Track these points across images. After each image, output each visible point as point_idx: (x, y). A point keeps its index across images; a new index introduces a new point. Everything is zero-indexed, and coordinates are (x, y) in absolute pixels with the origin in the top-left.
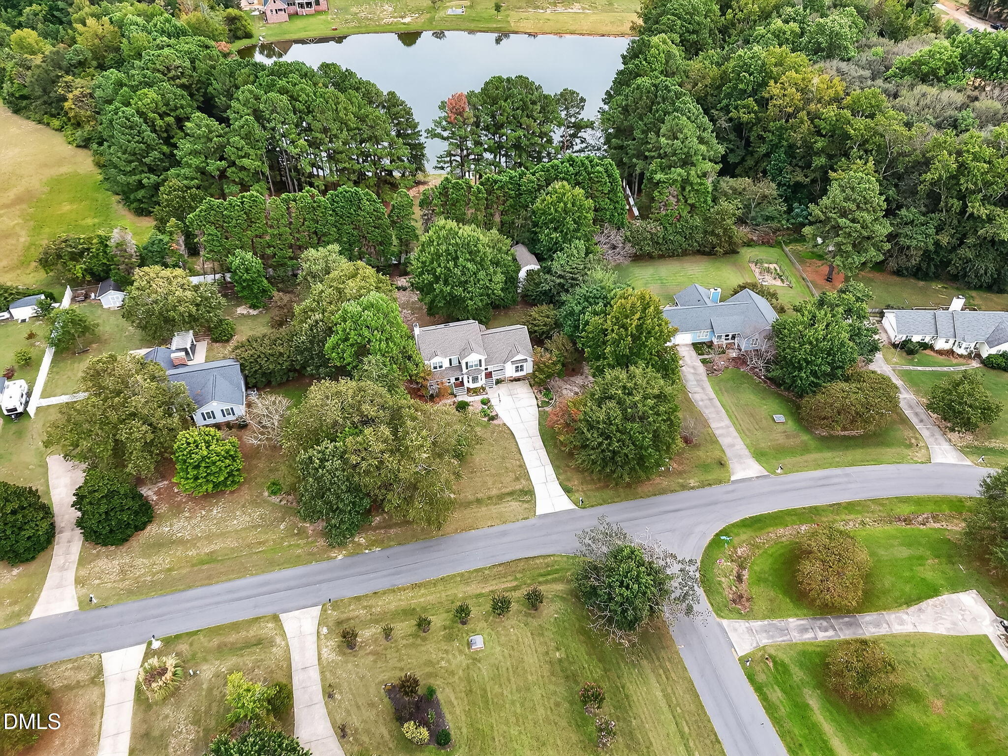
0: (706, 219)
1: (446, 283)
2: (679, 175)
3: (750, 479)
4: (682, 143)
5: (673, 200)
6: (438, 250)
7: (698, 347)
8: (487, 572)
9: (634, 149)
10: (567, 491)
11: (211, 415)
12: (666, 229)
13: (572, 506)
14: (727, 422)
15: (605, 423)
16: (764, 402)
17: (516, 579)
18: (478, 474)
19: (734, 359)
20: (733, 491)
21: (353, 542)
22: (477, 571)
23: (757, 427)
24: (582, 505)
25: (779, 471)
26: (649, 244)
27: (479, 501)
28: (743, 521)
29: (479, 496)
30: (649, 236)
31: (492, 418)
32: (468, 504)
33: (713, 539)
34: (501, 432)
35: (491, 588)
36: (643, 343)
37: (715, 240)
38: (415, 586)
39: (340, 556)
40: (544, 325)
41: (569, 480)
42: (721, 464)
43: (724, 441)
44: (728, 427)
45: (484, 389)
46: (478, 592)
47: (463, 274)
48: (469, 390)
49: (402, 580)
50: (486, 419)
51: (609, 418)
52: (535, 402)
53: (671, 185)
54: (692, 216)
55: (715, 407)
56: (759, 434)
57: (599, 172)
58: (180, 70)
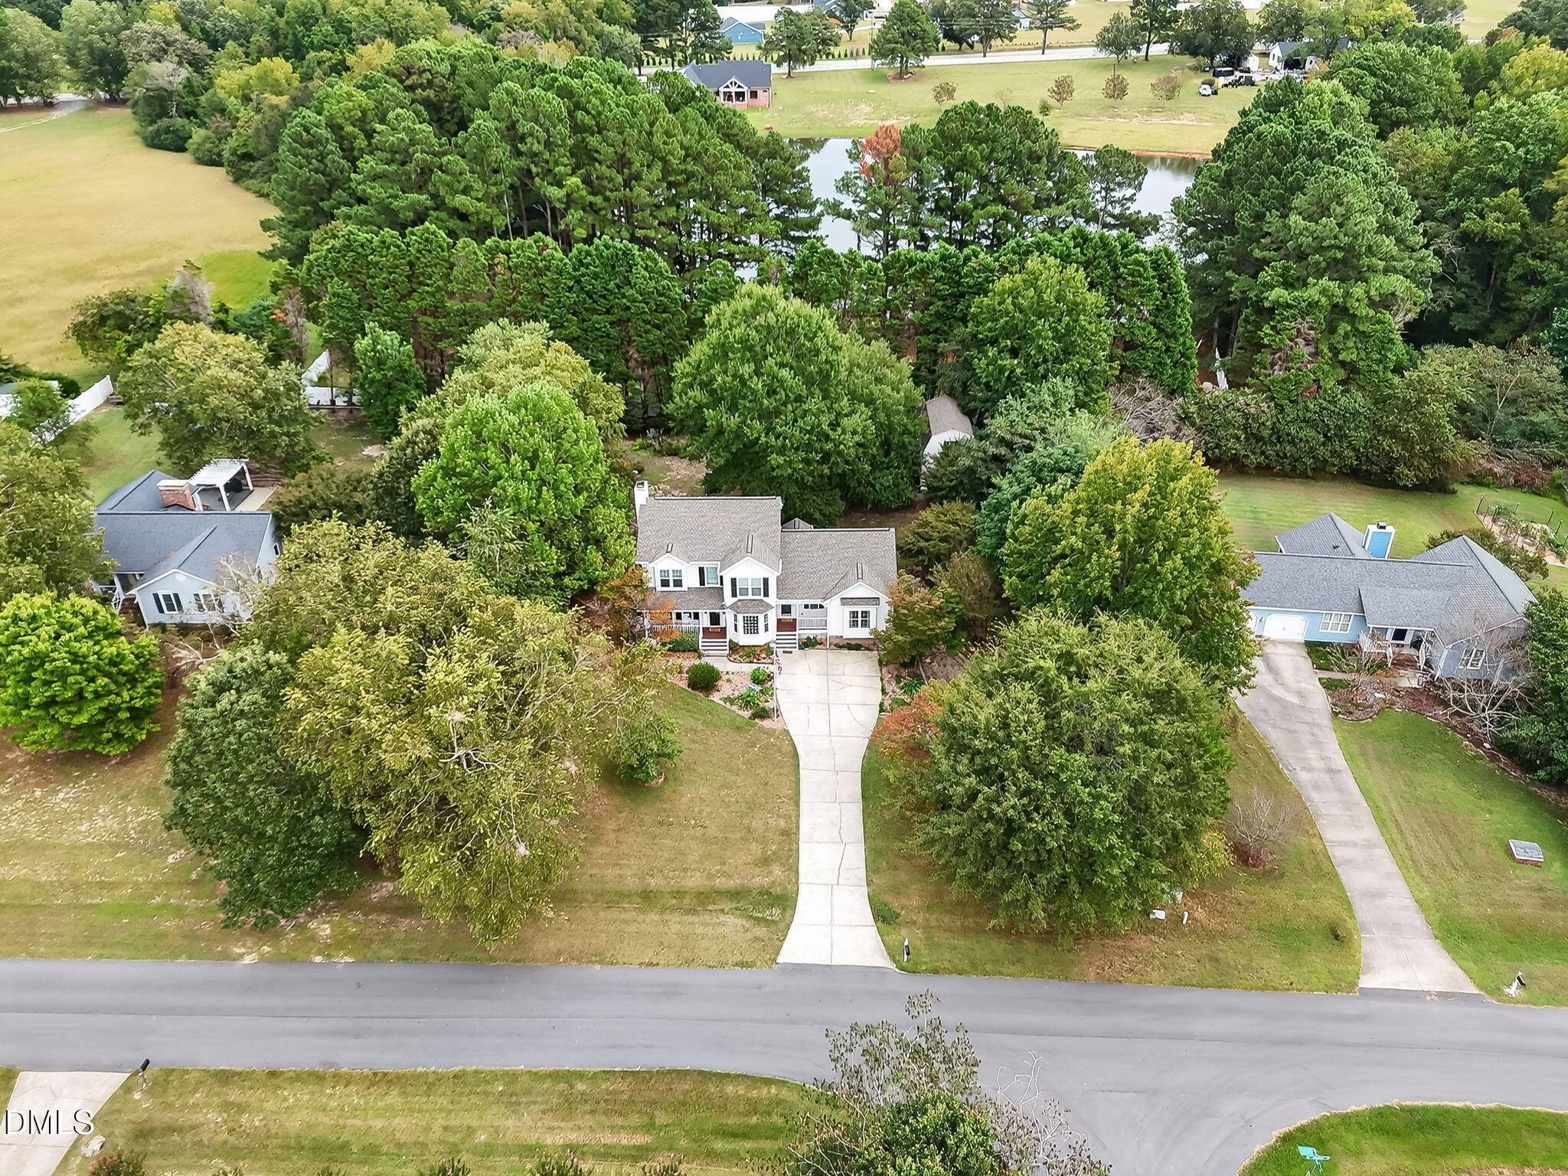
0: (1381, 401)
1: (733, 408)
2: (1324, 292)
3: (1418, 996)
4: (1340, 225)
5: (1304, 350)
6: (727, 337)
7: (1317, 651)
8: (580, 1086)
9: (1232, 253)
10: (884, 916)
11: (173, 603)
12: (1282, 410)
13: (882, 960)
14: (1370, 831)
15: (992, 737)
16: (1483, 803)
17: (650, 1127)
18: (675, 831)
19: (1412, 692)
20: (1361, 1018)
21: (300, 928)
22: (556, 1076)
23: (1456, 860)
24: (907, 961)
25: (1513, 990)
26: (1238, 438)
27: (647, 897)
28: (1380, 1113)
29: (653, 883)
30: (1241, 421)
31: (763, 714)
32: (612, 898)
33: (1274, 1148)
34: (767, 747)
35: (573, 1137)
36: (1153, 567)
37: (1397, 450)
38: (380, 1080)
39: (248, 956)
40: (942, 540)
41: (896, 890)
42: (1337, 936)
43: (1354, 880)
44: (1375, 846)
45: (768, 650)
46: (533, 1138)
47: (771, 392)
48: (734, 647)
49: (353, 1056)
50: (747, 714)
51: (1005, 726)
52: (879, 697)
53: (1304, 314)
54: (1347, 391)
55: (1341, 790)
56: (1462, 880)
57: (1139, 263)
58: (428, 75)
